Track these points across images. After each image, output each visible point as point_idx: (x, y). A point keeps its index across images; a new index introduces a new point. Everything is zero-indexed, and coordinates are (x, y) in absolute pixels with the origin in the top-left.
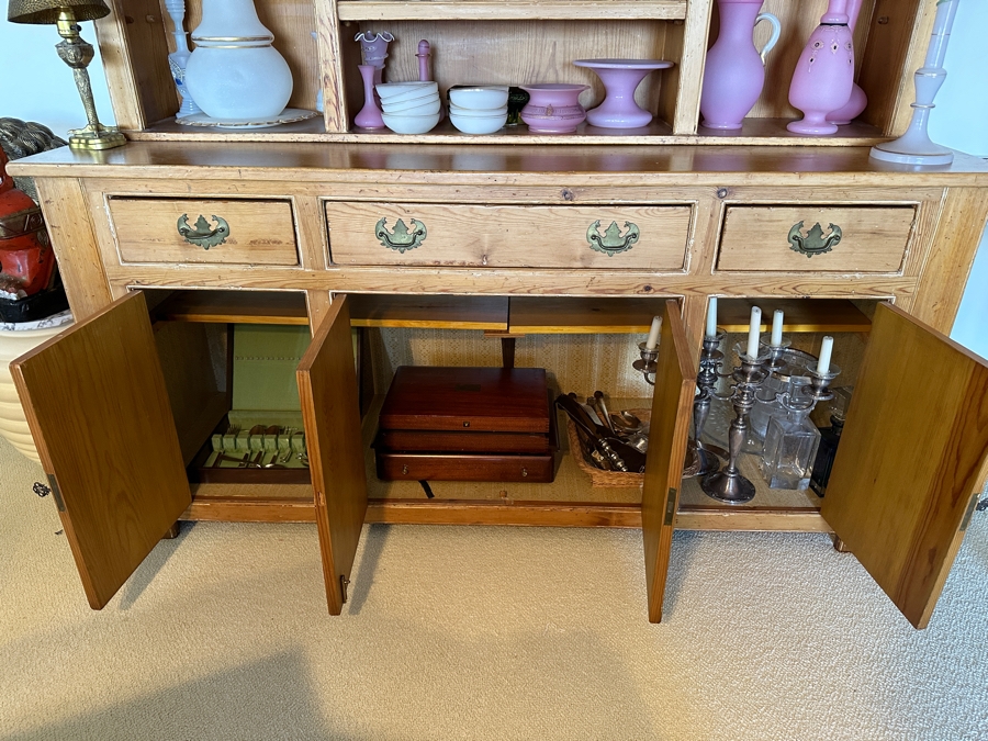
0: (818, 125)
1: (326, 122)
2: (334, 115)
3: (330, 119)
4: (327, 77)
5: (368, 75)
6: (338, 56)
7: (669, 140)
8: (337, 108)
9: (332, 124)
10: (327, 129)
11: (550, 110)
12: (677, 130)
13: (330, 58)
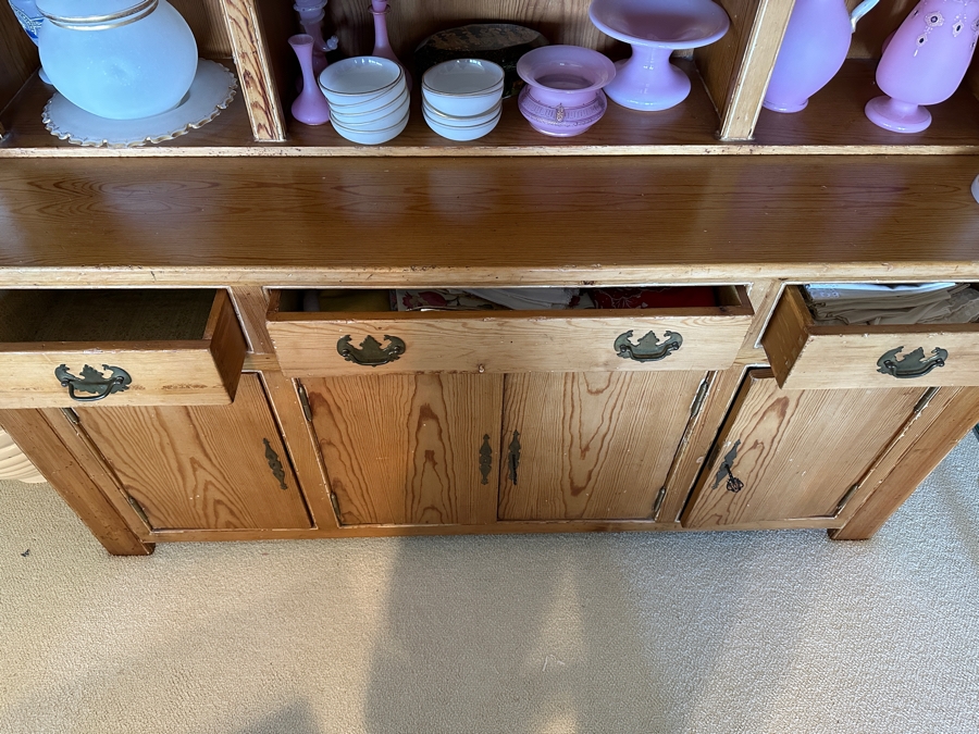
0: (908, 119)
1: (255, 129)
2: (264, 121)
3: (260, 126)
4: (247, 74)
5: (304, 54)
6: (260, 45)
7: (715, 150)
8: (267, 112)
9: (263, 132)
10: (257, 136)
11: (559, 112)
12: (726, 135)
13: (249, 52)
